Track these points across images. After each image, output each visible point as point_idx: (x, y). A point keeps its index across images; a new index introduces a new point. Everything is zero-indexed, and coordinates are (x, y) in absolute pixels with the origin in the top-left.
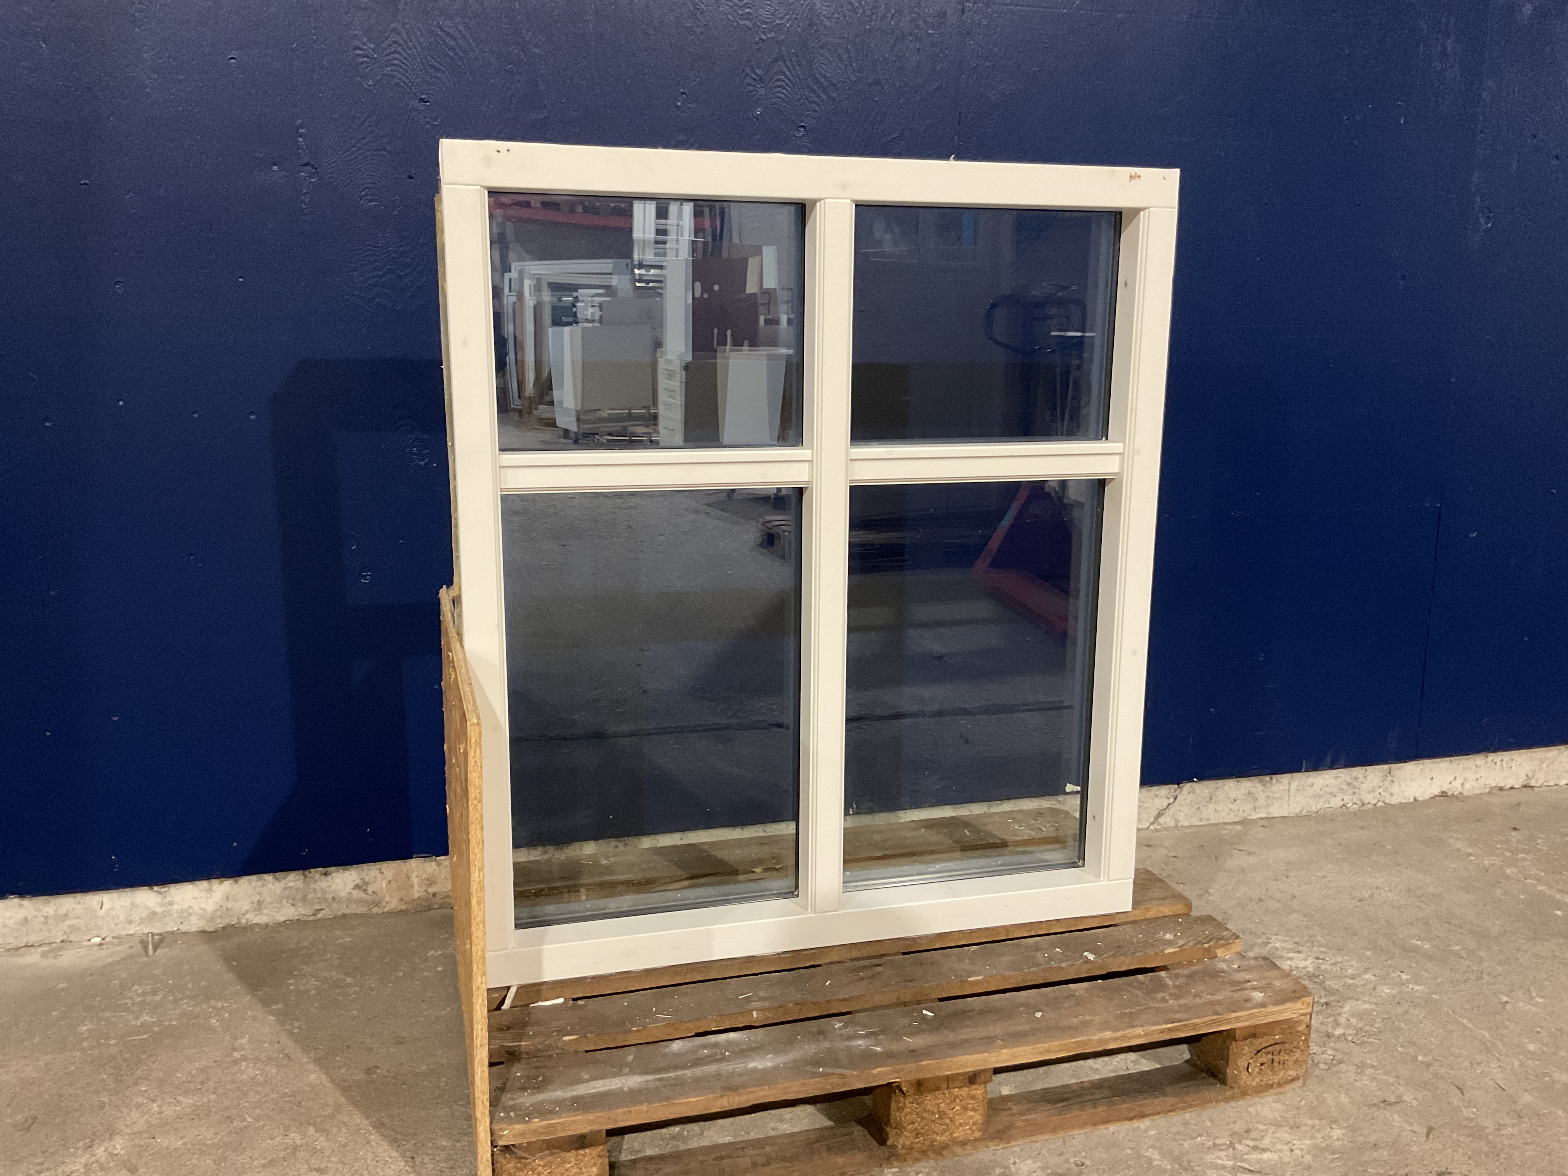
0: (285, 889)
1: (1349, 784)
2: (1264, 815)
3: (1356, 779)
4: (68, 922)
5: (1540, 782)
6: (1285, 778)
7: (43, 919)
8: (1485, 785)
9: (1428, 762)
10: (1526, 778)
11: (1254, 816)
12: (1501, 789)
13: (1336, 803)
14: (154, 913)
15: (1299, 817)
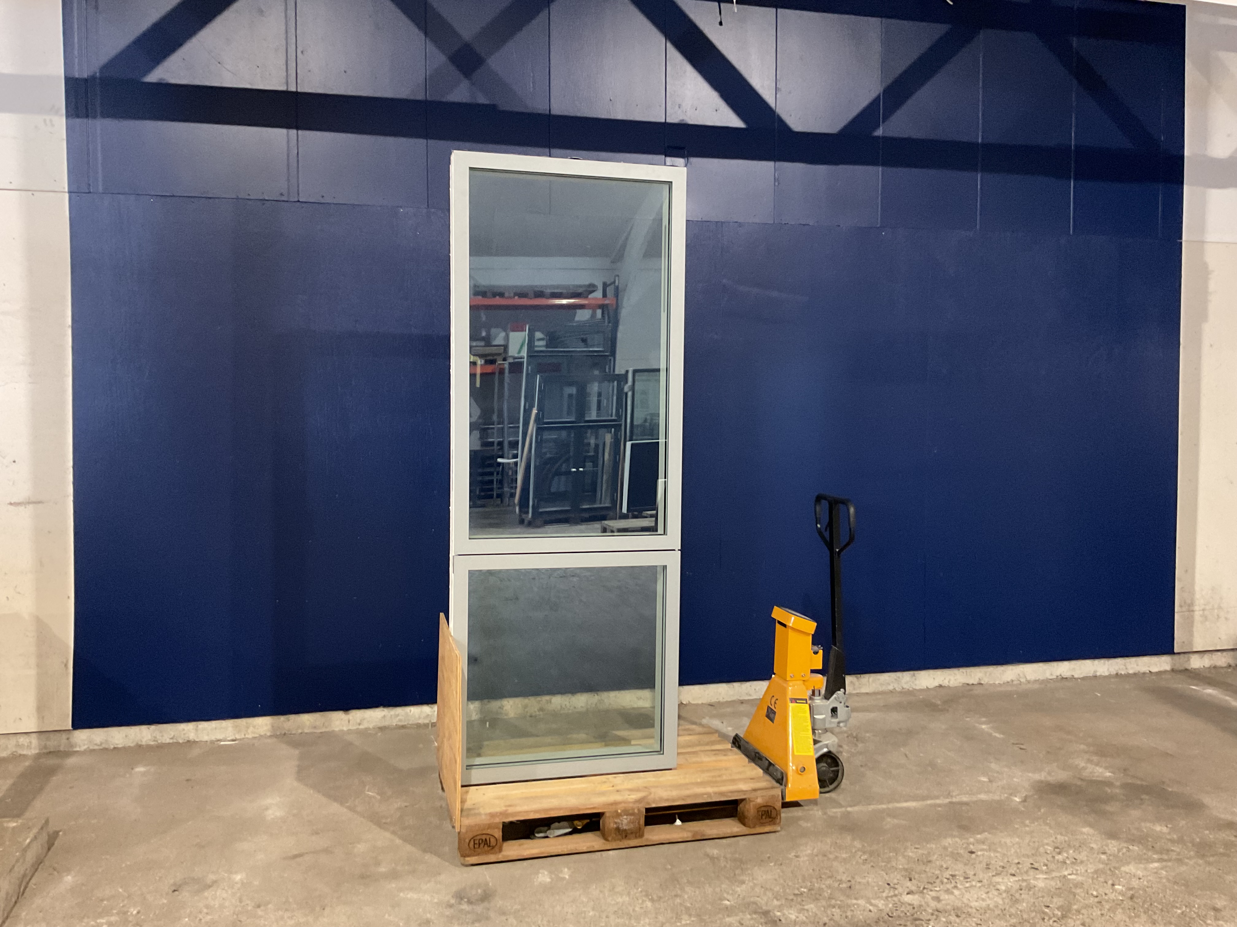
0: (475, 707)
1: (896, 680)
2: (858, 691)
3: (899, 677)
4: (399, 717)
5: (986, 682)
6: (867, 676)
7: (390, 716)
8: (960, 683)
9: (931, 672)
10: (978, 680)
11: (855, 692)
12: (968, 684)
13: (891, 688)
14: (428, 715)
15: (875, 693)
